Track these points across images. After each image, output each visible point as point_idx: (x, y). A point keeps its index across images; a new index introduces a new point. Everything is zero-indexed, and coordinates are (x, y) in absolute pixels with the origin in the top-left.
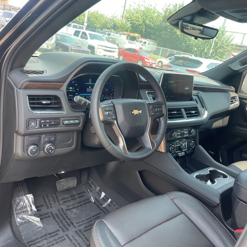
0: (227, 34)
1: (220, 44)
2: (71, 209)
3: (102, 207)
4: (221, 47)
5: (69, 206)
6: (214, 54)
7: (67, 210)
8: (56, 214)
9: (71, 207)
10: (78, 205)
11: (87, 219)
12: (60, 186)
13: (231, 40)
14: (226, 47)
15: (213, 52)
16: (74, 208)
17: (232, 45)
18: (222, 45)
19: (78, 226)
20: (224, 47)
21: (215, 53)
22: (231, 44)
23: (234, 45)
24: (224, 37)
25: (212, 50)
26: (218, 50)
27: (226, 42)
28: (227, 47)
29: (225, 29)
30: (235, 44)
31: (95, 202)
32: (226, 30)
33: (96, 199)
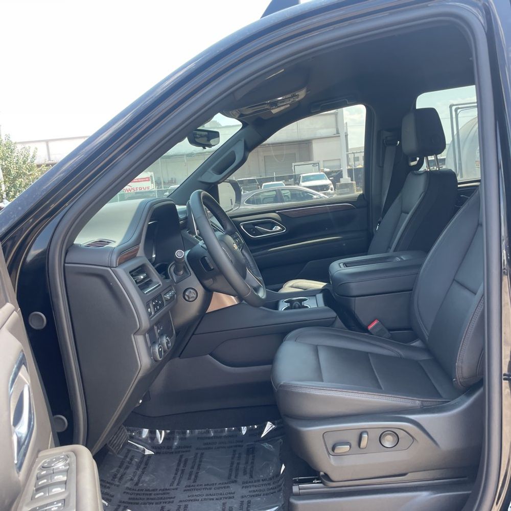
0: (19, 147)
1: (15, 168)
2: (139, 480)
3: (173, 450)
4: (19, 175)
5: (132, 480)
6: (12, 192)
7: (137, 484)
8: (130, 499)
9: (136, 479)
10: (140, 470)
11: (176, 474)
12: (115, 448)
13: (33, 157)
14: (29, 172)
15: (9, 187)
16: (140, 477)
17: (39, 166)
18: (19, 169)
19: (178, 485)
20: (25, 174)
21: (13, 190)
22: (35, 165)
23: (43, 166)
24: (15, 154)
25: (5, 184)
26: (17, 182)
27: (24, 162)
28: (31, 173)
29: (11, 139)
30: (43, 162)
31: (156, 453)
32: (14, 142)
33: (152, 448)
